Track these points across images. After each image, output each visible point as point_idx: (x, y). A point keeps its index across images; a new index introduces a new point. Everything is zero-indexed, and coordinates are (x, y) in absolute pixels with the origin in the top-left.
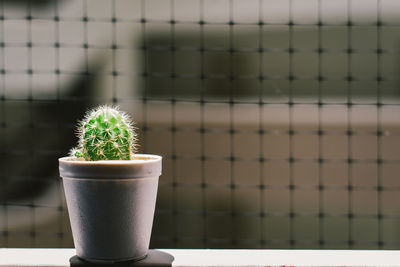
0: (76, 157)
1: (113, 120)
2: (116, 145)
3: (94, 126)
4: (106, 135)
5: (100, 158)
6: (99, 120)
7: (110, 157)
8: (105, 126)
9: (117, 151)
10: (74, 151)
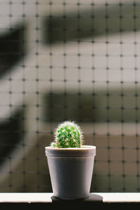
0: (54, 146)
1: (73, 128)
2: (74, 140)
3: (63, 131)
4: (70, 135)
5: (67, 147)
6: (66, 128)
7: (72, 147)
8: (69, 131)
9: (75, 143)
10: (53, 144)
